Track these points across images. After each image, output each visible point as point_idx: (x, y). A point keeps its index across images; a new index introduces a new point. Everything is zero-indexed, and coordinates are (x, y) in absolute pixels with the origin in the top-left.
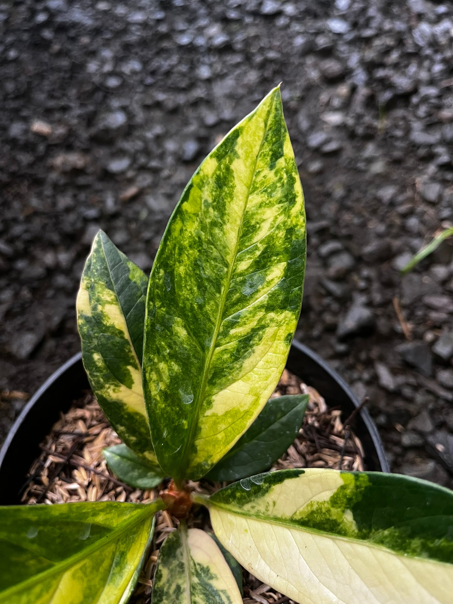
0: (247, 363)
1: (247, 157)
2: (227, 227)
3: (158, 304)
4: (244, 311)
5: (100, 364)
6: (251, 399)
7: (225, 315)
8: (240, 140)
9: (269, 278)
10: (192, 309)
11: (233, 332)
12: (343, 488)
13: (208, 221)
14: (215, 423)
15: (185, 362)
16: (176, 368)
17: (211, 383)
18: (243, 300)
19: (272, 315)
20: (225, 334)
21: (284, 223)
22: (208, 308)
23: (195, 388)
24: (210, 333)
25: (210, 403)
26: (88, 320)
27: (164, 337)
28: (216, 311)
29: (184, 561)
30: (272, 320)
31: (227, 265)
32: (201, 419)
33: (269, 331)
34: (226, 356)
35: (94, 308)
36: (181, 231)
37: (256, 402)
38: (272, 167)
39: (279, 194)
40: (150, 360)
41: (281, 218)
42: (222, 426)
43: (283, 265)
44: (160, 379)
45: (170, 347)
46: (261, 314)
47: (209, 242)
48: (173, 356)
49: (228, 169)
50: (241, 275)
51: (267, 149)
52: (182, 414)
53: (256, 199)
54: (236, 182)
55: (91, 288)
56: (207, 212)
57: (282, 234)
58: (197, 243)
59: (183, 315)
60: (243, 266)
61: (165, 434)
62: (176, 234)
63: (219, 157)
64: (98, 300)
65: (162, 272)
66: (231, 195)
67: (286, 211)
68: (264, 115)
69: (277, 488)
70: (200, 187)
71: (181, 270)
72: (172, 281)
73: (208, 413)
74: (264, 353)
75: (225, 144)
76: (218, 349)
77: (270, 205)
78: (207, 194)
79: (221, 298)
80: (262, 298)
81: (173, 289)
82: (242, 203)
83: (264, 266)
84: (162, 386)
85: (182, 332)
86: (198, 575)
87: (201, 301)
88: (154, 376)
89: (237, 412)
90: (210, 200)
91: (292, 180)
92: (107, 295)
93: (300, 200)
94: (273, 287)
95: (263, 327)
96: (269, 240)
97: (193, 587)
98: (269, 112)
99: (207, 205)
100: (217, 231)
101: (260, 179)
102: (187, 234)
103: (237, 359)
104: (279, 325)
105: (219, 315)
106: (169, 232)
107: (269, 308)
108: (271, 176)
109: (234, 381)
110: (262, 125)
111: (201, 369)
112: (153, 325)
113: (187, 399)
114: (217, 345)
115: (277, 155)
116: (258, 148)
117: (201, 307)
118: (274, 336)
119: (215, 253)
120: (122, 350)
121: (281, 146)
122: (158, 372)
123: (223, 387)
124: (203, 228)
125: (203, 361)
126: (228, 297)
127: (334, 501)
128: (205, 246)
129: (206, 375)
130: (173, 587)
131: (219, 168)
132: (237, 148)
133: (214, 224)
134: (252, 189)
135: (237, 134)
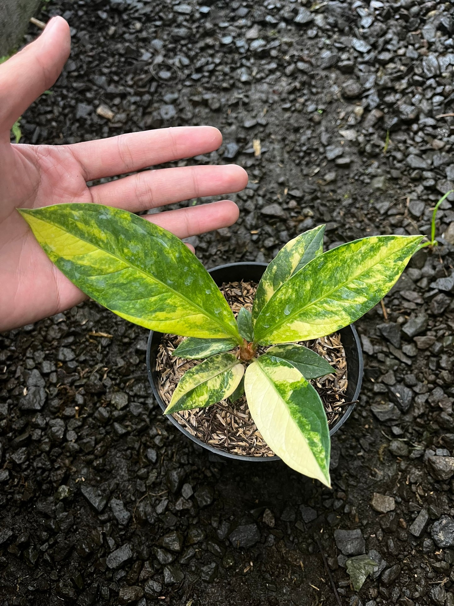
0: (318, 320)
1: (390, 249)
2: (360, 266)
3: (310, 268)
4: (336, 302)
5: (274, 271)
6: (306, 333)
7: (328, 296)
8: (392, 241)
9: (356, 299)
10: (320, 282)
11: (325, 305)
12: (298, 382)
13: (355, 258)
14: (287, 331)
15: (298, 298)
16: (294, 296)
17: (300, 316)
18: (340, 298)
19: (343, 313)
20: (322, 303)
21: (380, 285)
22: (325, 287)
23: (293, 311)
24: (317, 297)
25: (292, 322)
26: (286, 252)
27: (300, 282)
28: (327, 292)
29: (229, 366)
30: (342, 315)
31: (347, 280)
32: (284, 324)
33: (337, 318)
34: (314, 311)
35: (292, 250)
36: (343, 252)
37: (306, 336)
38: (395, 261)
39: (388, 273)
40: (288, 284)
41: (381, 283)
42: (288, 334)
43: (366, 300)
44: (285, 295)
45: (299, 287)
46: (340, 309)
47: (348, 265)
48: (296, 291)
49: (379, 247)
50: (348, 288)
51: (399, 254)
52: (281, 314)
53: (379, 267)
54: (378, 254)
55: (299, 242)
56: (358, 254)
57: (376, 288)
58: (344, 262)
59: (315, 281)
60: (352, 286)
61: (268, 315)
62: (340, 251)
63: (380, 240)
64: (296, 249)
65: (322, 259)
66: (372, 257)
67: (385, 282)
68: (409, 241)
69: (281, 367)
70: (364, 244)
71: (330, 265)
72: (323, 266)
73: (288, 325)
74: (327, 323)
75: (386, 238)
76: (314, 306)
77: (382, 274)
78: (364, 248)
79: (333, 289)
80: (347, 304)
81: (321, 269)
82: (373, 263)
83: (359, 293)
84: (283, 297)
85: (308, 286)
86: (228, 373)
87: (325, 283)
88: (284, 291)
89: (297, 333)
90: (363, 251)
91: (397, 273)
92: (301, 250)
93: (393, 282)
94: (354, 304)
95: (336, 314)
96: (370, 286)
97: (223, 374)
98: (412, 242)
99: (360, 253)
100: (355, 264)
101: (387, 261)
102: (344, 255)
103: (316, 315)
104: (342, 319)
105: (326, 294)
106: (338, 249)
107: (345, 310)
108: (392, 264)
109: (308, 322)
110: (405, 244)
111: (301, 306)
112: (301, 274)
113: (287, 312)
114: (315, 304)
115: (401, 259)
116: (396, 250)
117: (323, 285)
118: (337, 321)
119: (347, 271)
120: (285, 274)
121: (405, 257)
122: (287, 291)
123: (302, 320)
124: (351, 259)
125: (305, 305)
126: (336, 291)
127: (291, 385)
128: (346, 265)
129: (301, 311)
130: (217, 365)
131: (376, 244)
132: (389, 243)
133: (356, 261)
134: (382, 262)
135: (393, 238)
